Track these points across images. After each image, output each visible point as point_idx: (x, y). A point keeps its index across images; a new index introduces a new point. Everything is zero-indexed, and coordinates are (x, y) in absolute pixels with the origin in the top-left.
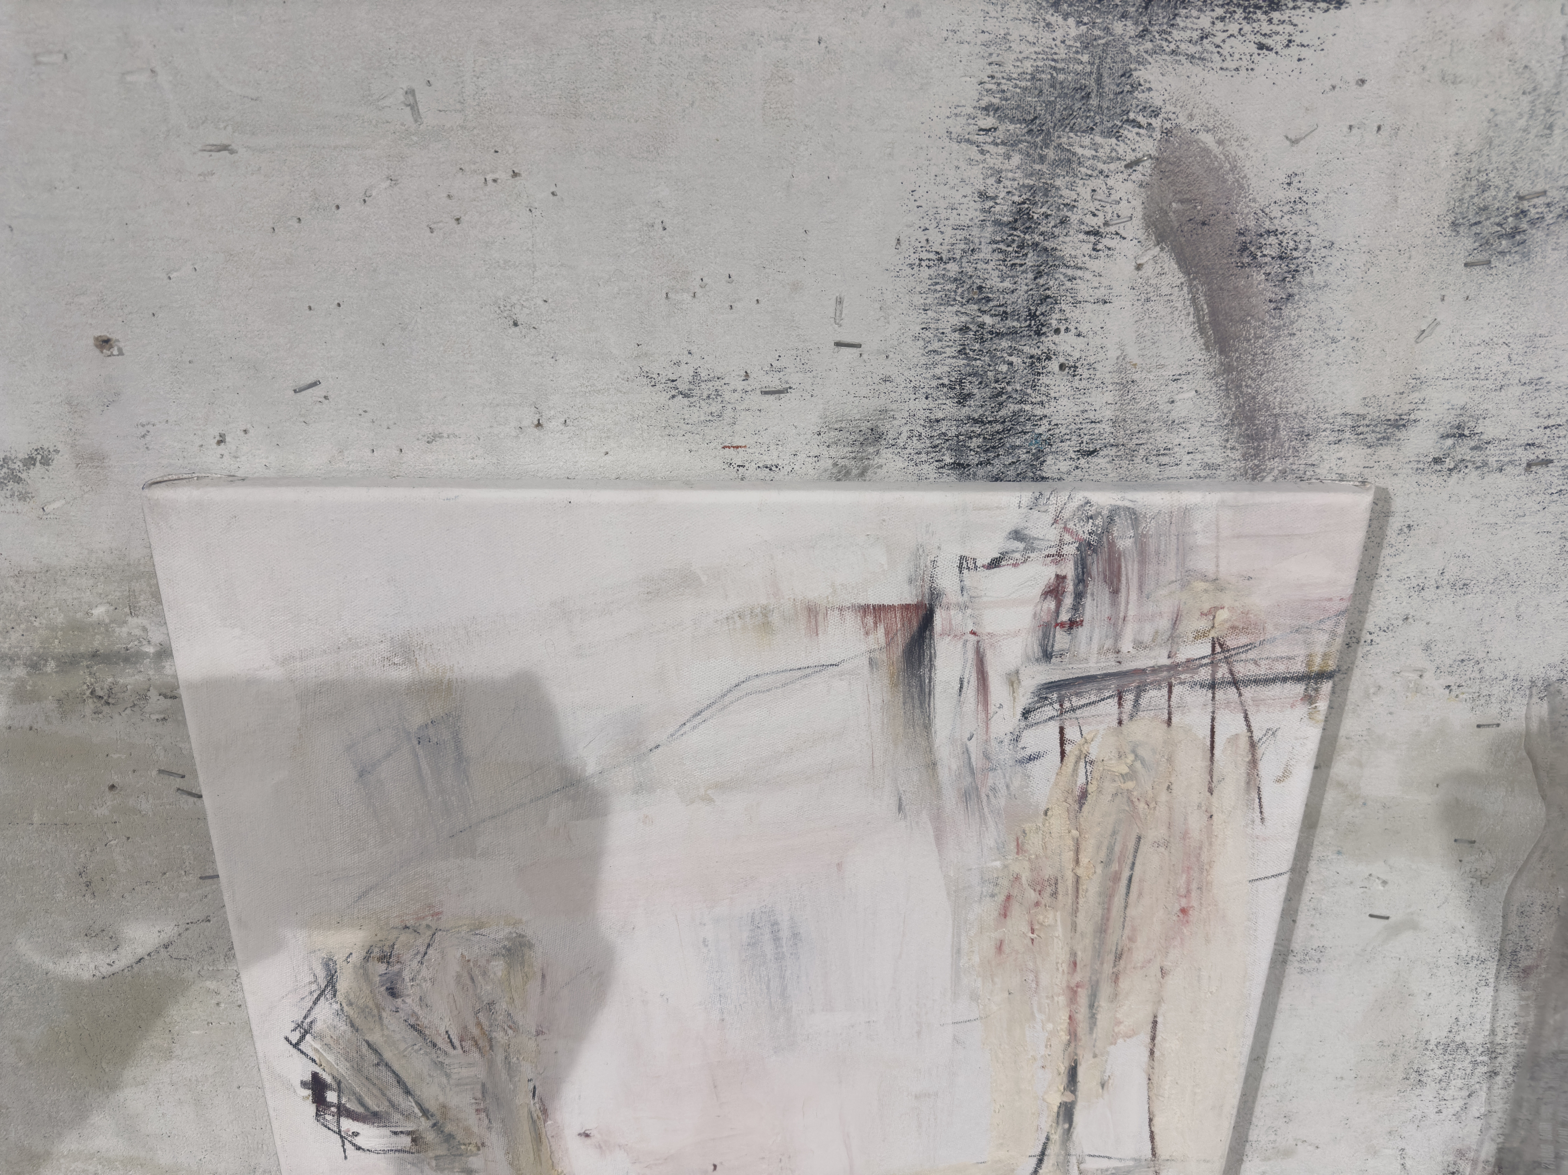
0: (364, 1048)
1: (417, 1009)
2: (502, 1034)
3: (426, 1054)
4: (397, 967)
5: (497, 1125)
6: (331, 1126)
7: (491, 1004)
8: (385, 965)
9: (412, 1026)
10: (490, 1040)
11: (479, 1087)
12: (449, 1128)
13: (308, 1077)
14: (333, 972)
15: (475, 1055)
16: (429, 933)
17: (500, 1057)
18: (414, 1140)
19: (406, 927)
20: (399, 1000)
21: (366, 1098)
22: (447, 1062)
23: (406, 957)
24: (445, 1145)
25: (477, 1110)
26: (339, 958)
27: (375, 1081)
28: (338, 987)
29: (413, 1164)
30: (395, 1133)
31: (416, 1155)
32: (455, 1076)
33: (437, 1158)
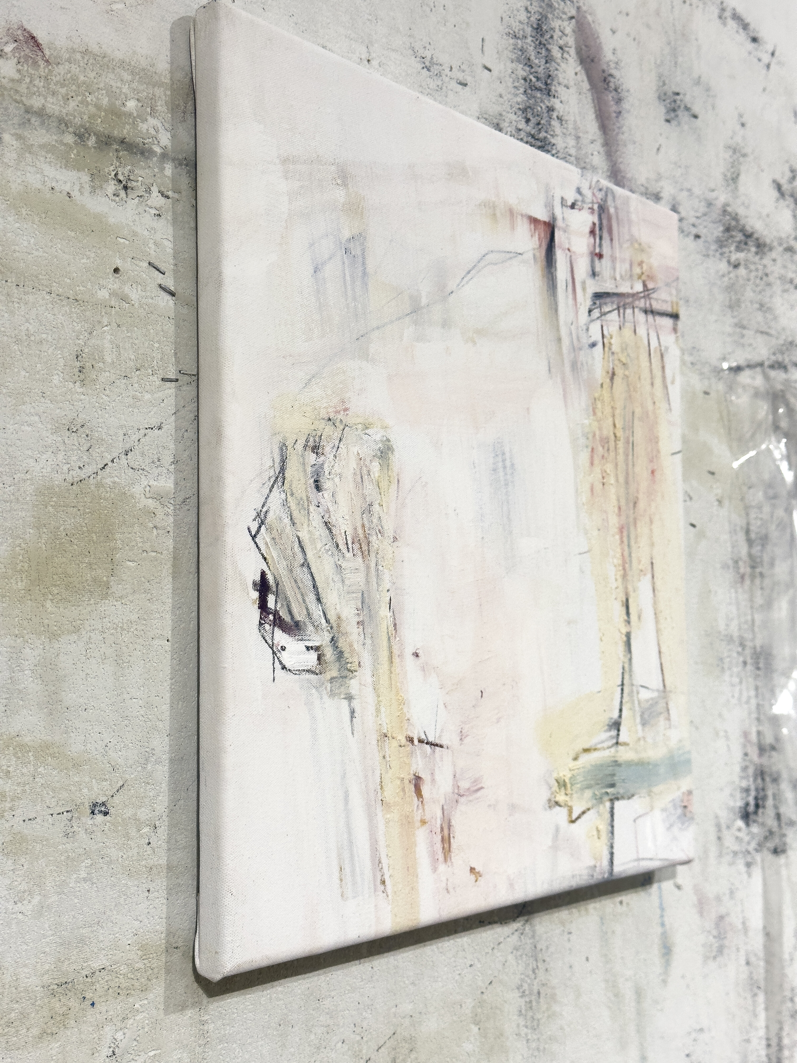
0: (296, 545)
1: (330, 504)
2: (375, 537)
3: (332, 555)
4: (322, 458)
5: (368, 641)
6: (267, 638)
7: (371, 505)
8: (315, 455)
9: (326, 523)
10: (369, 543)
11: (360, 594)
12: (341, 643)
13: (258, 578)
14: (285, 458)
15: (360, 559)
16: (342, 427)
17: (373, 565)
18: (319, 658)
19: (330, 419)
20: (320, 494)
21: (293, 604)
22: (344, 566)
23: (327, 449)
24: (337, 664)
25: (358, 623)
26: (289, 443)
27: (301, 585)
28: (286, 475)
29: (316, 688)
30: (308, 648)
31: (319, 676)
32: (347, 582)
33: (332, 679)
